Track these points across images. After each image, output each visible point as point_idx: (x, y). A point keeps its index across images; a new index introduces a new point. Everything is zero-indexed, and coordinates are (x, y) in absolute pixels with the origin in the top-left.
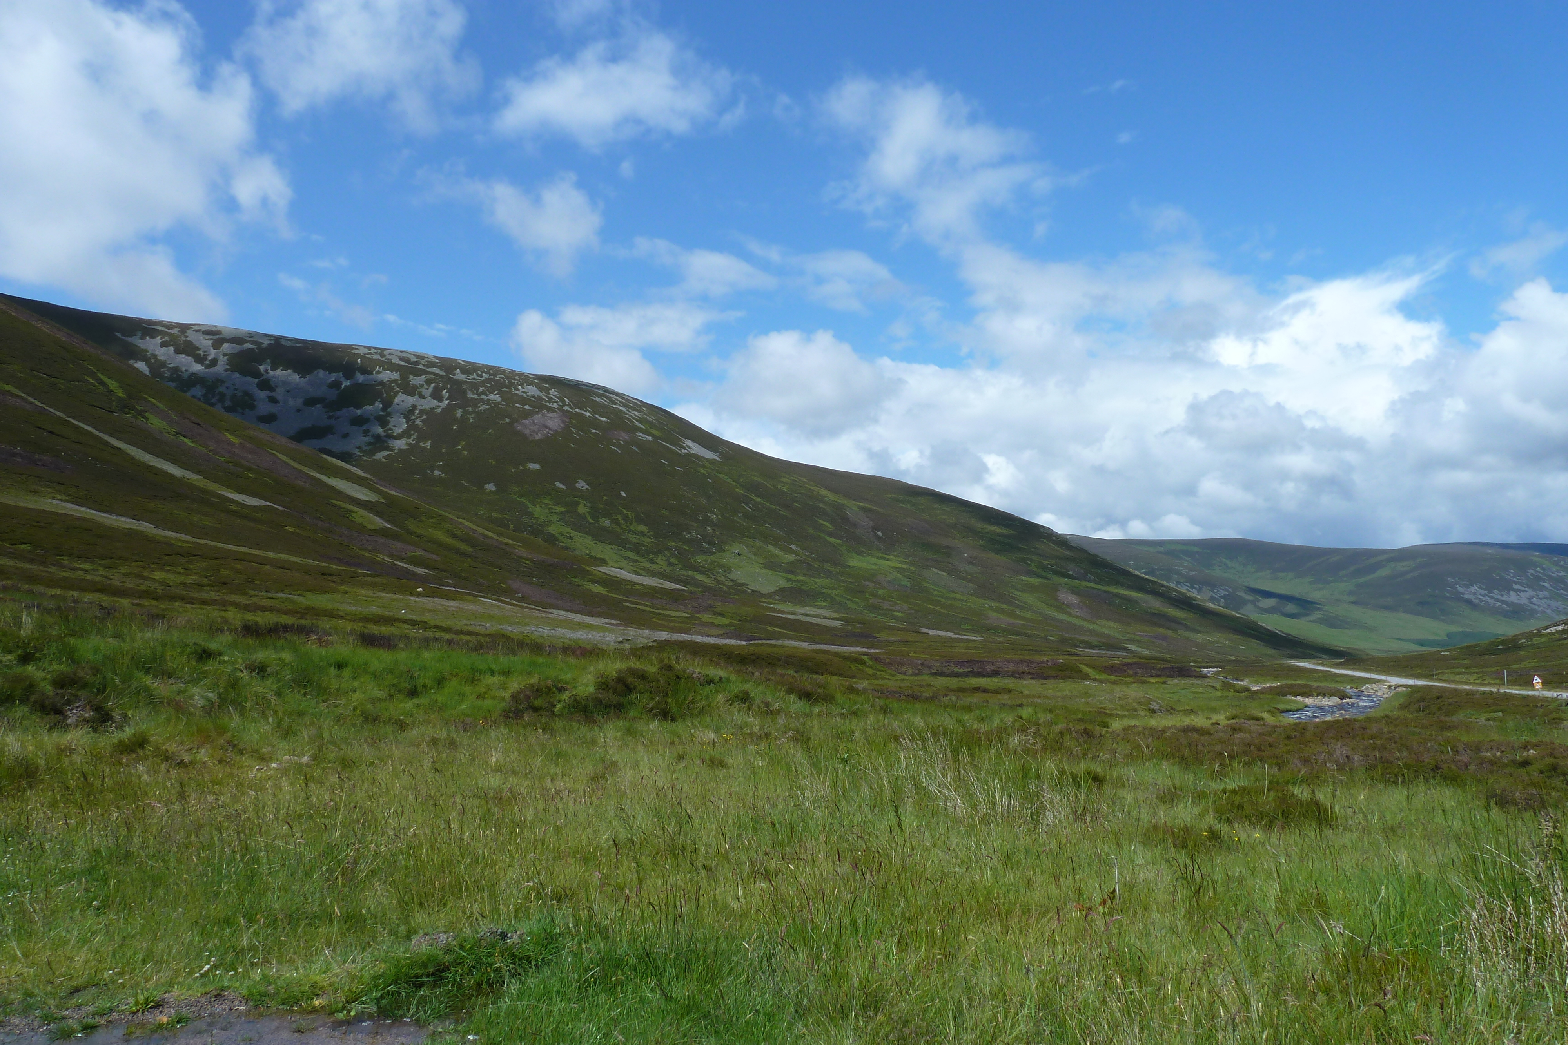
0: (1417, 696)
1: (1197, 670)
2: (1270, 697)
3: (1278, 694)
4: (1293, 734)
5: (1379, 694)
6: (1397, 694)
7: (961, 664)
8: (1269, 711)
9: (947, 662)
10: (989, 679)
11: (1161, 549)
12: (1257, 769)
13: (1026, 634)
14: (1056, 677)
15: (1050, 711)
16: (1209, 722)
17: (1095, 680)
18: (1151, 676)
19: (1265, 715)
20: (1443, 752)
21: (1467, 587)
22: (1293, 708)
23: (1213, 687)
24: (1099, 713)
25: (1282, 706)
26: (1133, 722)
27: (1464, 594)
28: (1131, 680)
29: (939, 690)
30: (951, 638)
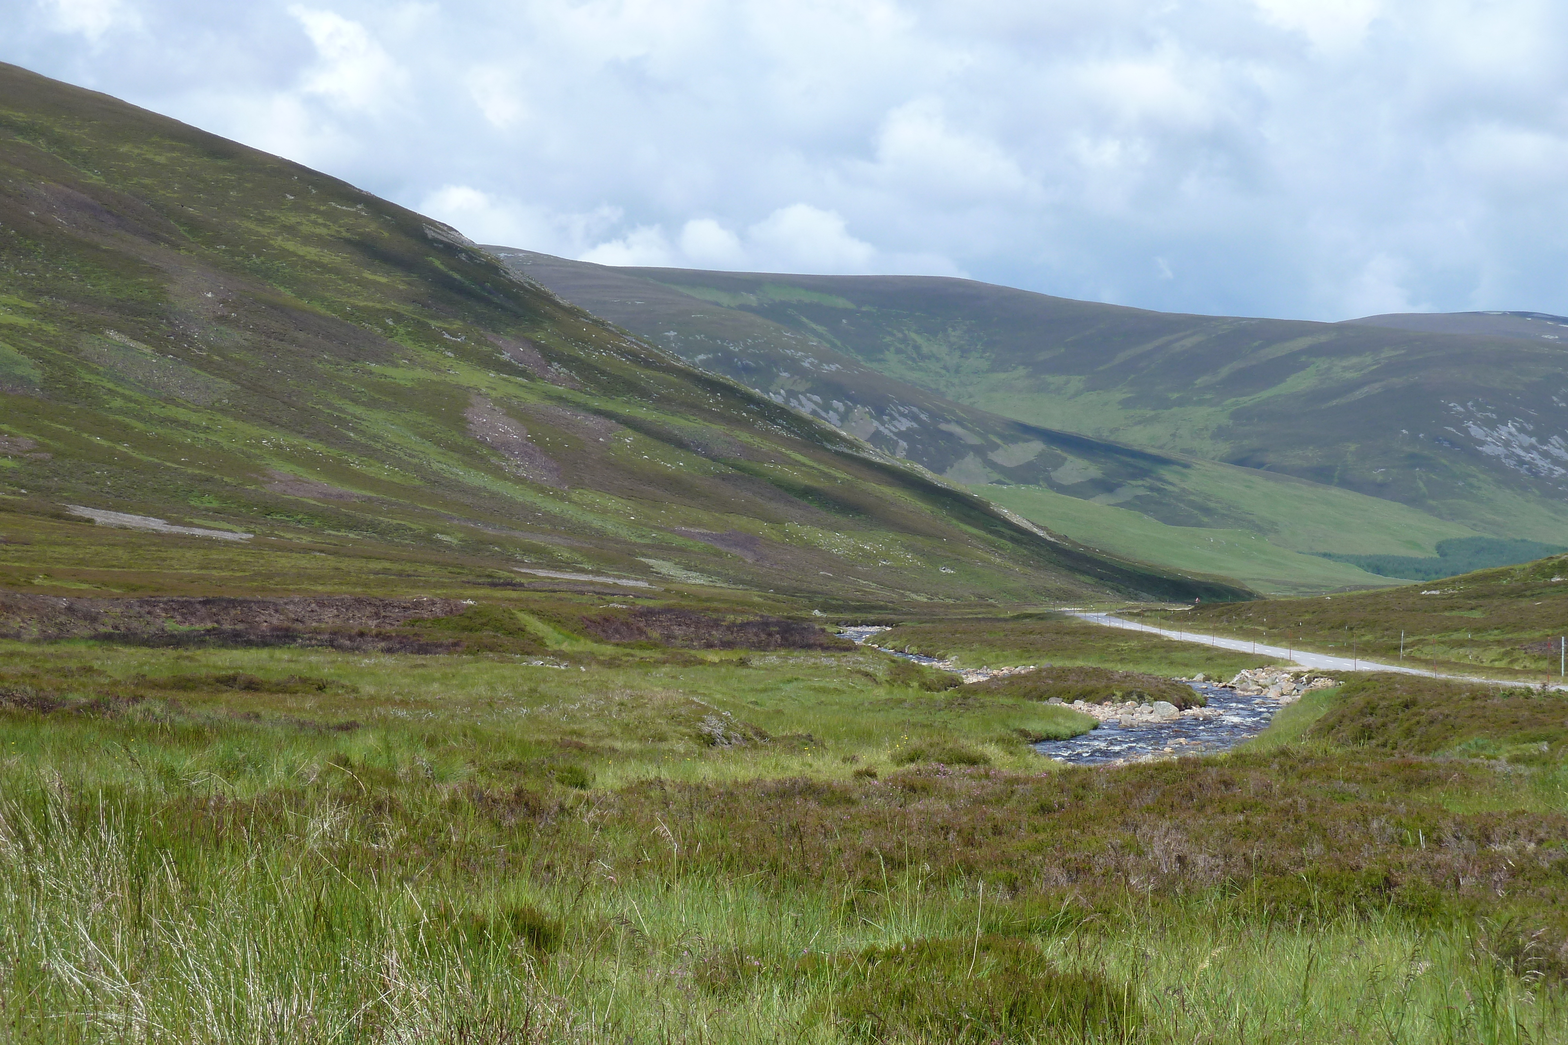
0: (1359, 700)
1: (830, 629)
2: (1010, 701)
3: (1028, 695)
4: (1055, 799)
5: (1272, 693)
6: (1312, 694)
7: (185, 609)
8: (1001, 741)
9: (142, 602)
10: (263, 654)
11: (752, 300)
12: (957, 895)
13: (373, 526)
14: (453, 647)
15: (431, 743)
16: (849, 769)
17: (561, 656)
18: (709, 646)
19: (992, 751)
20: (1403, 843)
21: (1492, 425)
22: (1063, 730)
23: (867, 674)
24: (565, 745)
25: (1036, 727)
26: (651, 772)
27: (1482, 443)
28: (657, 655)
29: (116, 683)
30: (158, 534)
